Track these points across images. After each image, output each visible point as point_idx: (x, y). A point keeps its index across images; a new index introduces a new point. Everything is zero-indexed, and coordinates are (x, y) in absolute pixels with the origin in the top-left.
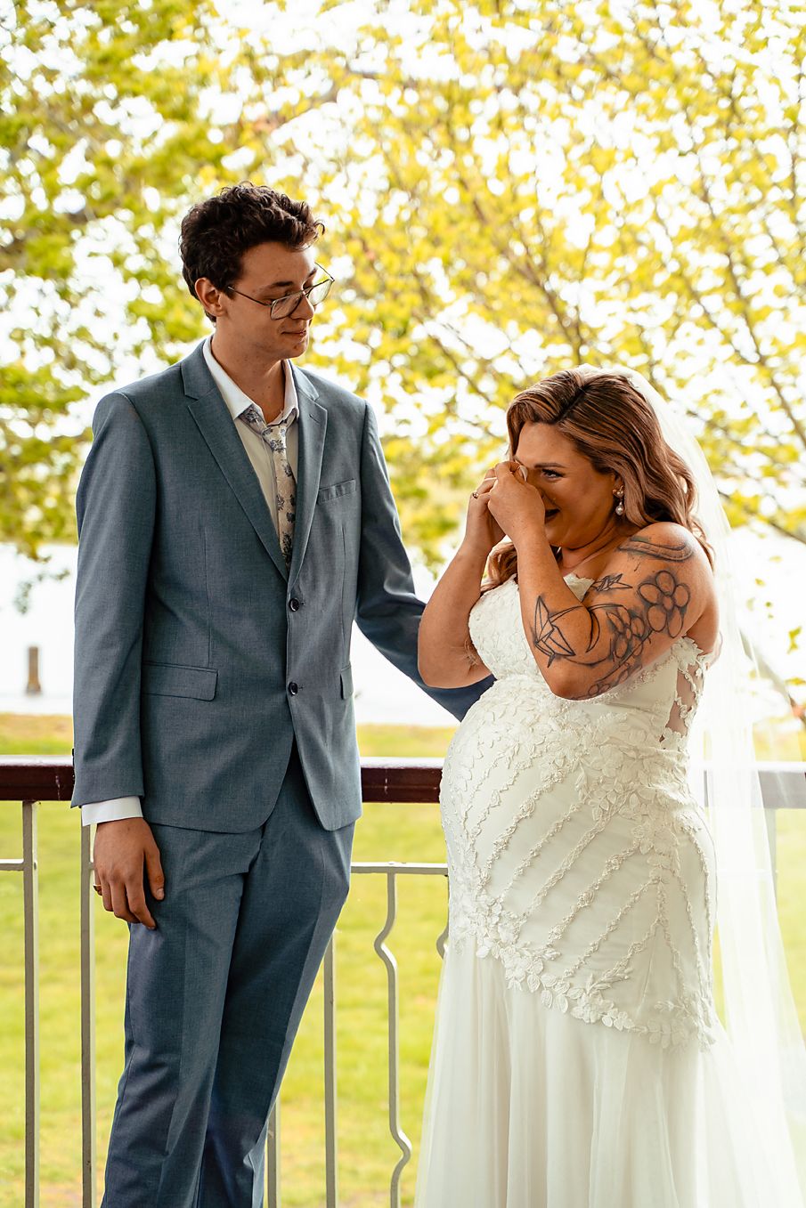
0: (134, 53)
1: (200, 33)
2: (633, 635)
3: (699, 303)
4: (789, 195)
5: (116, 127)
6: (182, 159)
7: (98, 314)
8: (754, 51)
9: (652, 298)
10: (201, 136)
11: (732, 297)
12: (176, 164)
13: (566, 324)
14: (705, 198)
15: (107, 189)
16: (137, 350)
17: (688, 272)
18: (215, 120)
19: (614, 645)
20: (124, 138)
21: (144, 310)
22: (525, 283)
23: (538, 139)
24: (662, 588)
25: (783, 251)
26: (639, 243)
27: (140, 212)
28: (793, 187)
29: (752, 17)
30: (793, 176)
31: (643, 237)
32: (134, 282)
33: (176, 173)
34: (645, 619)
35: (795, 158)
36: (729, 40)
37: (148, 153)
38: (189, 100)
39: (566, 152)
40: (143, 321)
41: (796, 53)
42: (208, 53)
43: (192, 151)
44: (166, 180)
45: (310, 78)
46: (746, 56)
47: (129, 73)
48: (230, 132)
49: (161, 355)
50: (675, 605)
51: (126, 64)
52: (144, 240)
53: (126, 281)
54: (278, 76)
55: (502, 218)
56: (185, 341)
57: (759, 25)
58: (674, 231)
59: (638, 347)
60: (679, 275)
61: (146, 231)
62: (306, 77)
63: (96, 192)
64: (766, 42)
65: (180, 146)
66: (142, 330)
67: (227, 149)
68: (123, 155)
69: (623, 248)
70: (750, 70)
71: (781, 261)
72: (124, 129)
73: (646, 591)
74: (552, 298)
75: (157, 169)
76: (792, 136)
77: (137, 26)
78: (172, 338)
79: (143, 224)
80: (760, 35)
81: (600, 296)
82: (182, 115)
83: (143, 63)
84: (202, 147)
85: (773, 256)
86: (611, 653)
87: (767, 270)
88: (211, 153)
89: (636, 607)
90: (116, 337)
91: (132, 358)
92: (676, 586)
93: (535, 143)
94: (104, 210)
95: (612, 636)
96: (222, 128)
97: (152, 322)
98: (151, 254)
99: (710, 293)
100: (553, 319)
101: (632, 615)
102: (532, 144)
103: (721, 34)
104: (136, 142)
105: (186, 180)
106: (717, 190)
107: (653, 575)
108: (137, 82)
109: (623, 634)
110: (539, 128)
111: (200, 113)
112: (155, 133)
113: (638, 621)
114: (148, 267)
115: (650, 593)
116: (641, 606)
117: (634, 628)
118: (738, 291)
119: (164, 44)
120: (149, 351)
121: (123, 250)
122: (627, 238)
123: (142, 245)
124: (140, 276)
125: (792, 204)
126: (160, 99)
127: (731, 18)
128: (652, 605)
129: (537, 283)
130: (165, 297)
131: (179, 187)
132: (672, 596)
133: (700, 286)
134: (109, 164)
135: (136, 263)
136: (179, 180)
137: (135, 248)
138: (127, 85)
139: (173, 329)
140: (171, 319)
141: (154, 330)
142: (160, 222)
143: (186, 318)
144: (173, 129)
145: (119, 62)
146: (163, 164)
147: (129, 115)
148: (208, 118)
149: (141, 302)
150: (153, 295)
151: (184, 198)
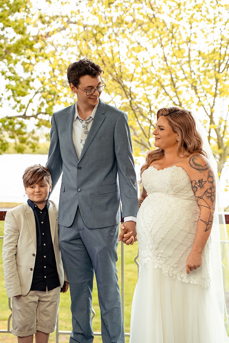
0: (8, 15)
1: (27, 10)
3: (164, 89)
4: (188, 59)
5: (3, 36)
6: (22, 45)
8: (179, 21)
9: (151, 87)
10: (27, 39)
11: (173, 87)
12: (20, 47)
13: (127, 94)
14: (166, 60)
15: (1, 53)
16: (9, 98)
17: (161, 80)
18: (31, 35)
20: (6, 39)
21: (10, 87)
22: (116, 83)
23: (120, 43)
25: (187, 75)
26: (148, 72)
27: (10, 59)
28: (189, 58)
29: (178, 11)
30: (189, 55)
31: (148, 70)
32: (8, 79)
33: (20, 49)
35: (189, 50)
36: (172, 17)
37: (12, 43)
38: (24, 28)
39: (128, 47)
40: (10, 90)
41: (190, 22)
42: (30, 16)
43: (25, 43)
44: (17, 51)
45: (58, 23)
46: (176, 22)
47: (8, 21)
48: (35, 38)
49: (15, 100)
51: (6, 19)
52: (11, 67)
53: (6, 79)
54: (49, 23)
55: (110, 65)
56: (22, 96)
57: (180, 13)
58: (157, 69)
59: (146, 100)
60: (158, 81)
61: (11, 65)
62: (57, 23)
64: (182, 18)
65: (22, 42)
66: (10, 93)
67: (35, 43)
68: (5, 43)
69: (143, 74)
70: (178, 26)
71: (186, 78)
72: (5, 36)
74: (123, 87)
75: (15, 48)
76: (189, 44)
77: (9, 8)
78: (18, 95)
79: (11, 63)
80: (180, 16)
81: (137, 86)
82: (22, 33)
83: (12, 18)
84: (28, 42)
85: (183, 77)
87: (182, 80)
88: (30, 44)
90: (2, 94)
91: (7, 101)
93: (119, 44)
96: (33, 37)
97: (13, 90)
98: (13, 71)
99: (167, 86)
100: (124, 93)
102: (118, 44)
103: (170, 16)
104: (9, 40)
105: (23, 51)
106: (168, 58)
108: (10, 23)
110: (120, 40)
111: (27, 32)
112: (14, 38)
114: (12, 75)
118: (174, 86)
119: (17, 13)
120: (12, 99)
121: (5, 70)
122: (144, 71)
123: (10, 69)
124: (10, 78)
125: (189, 62)
126: (16, 29)
127: (172, 12)
129: (119, 83)
130: (16, 84)
131: (21, 53)
133: (164, 84)
134: (1, 46)
135: (9, 74)
136: (21, 51)
137: (8, 70)
138: (7, 24)
139: (19, 93)
140: (18, 90)
141: (13, 93)
142: (15, 63)
143: (23, 90)
144: (19, 37)
145: (4, 18)
146: (17, 47)
147: (7, 33)
148: (29, 34)
149: (10, 85)
150: (13, 83)
151: (22, 56)
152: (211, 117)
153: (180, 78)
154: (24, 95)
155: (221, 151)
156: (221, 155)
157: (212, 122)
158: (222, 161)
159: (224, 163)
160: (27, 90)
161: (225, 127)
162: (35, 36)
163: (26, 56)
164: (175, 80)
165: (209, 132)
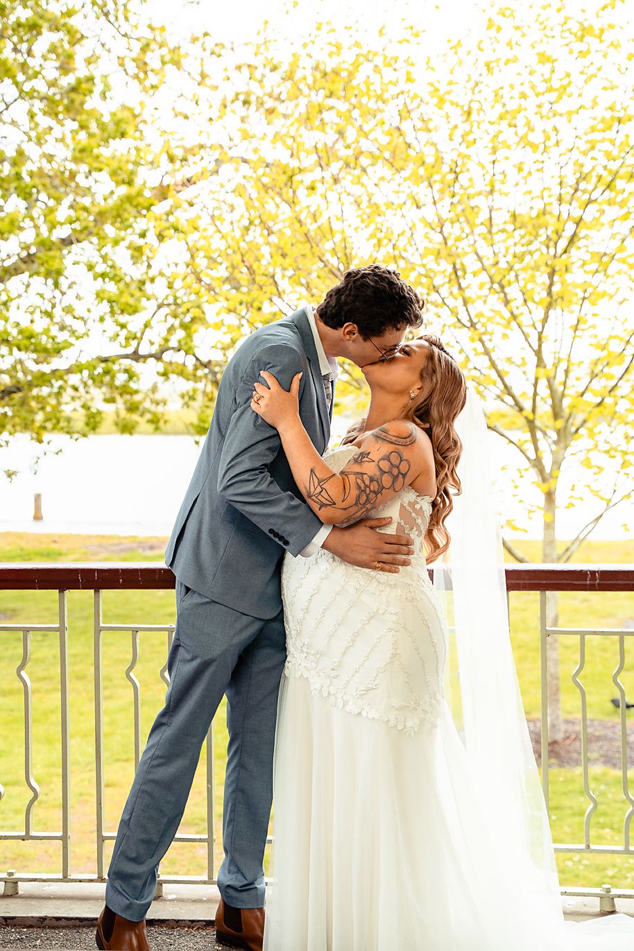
0: (99, 146)
1: (138, 134)
2: (371, 491)
4: (487, 230)
5: (89, 189)
6: (127, 206)
7: (78, 297)
8: (468, 146)
10: (139, 194)
11: (455, 288)
12: (125, 210)
14: (441, 231)
15: (84, 224)
16: (102, 319)
17: (431, 274)
18: (148, 185)
19: (358, 497)
20: (94, 195)
21: (106, 295)
23: (343, 196)
24: (393, 462)
25: (485, 263)
26: (402, 257)
27: (102, 238)
28: (491, 225)
29: (467, 127)
30: (491, 219)
31: (404, 254)
32: (100, 279)
33: (126, 215)
34: (380, 481)
35: (491, 210)
36: (454, 140)
37: (111, 202)
38: (132, 174)
39: (358, 205)
40: (105, 302)
41: (492, 148)
42: (142, 146)
43: (135, 203)
44: (119, 219)
45: (203, 161)
46: (463, 150)
47: (96, 158)
48: (156, 191)
49: (116, 322)
50: (399, 473)
51: (96, 151)
52: (106, 254)
53: (95, 279)
54: (184, 159)
57: (471, 132)
58: (421, 251)
60: (426, 276)
61: (107, 249)
62: (200, 160)
63: (77, 226)
64: (475, 142)
65: (129, 199)
66: (105, 307)
67: (156, 202)
68: (93, 204)
70: (466, 158)
71: (483, 269)
72: (93, 190)
73: (381, 463)
75: (114, 213)
76: (490, 196)
77: (100, 130)
78: (122, 312)
79: (105, 245)
80: (471, 138)
82: (128, 182)
83: (105, 152)
84: (141, 200)
85: (478, 266)
86: (356, 502)
87: (475, 274)
88: (145, 203)
89: (375, 475)
90: (89, 310)
91: (98, 324)
92: (401, 461)
94: (82, 237)
95: (357, 492)
96: (151, 189)
97: (110, 302)
98: (110, 263)
99: (443, 286)
101: (372, 480)
102: (340, 199)
104: (100, 197)
107: (388, 454)
108: (102, 163)
109: (365, 491)
111: (138, 181)
112: (112, 193)
113: (375, 483)
114: (108, 270)
115: (385, 465)
116: (378, 473)
117: (372, 488)
118: (459, 284)
119: (118, 140)
120: (108, 318)
121: (94, 261)
123: (105, 258)
124: (103, 275)
125: (489, 235)
126: (114, 174)
127: (455, 127)
128: (385, 472)
130: (118, 289)
131: (127, 223)
132: (398, 467)
133: (437, 282)
134: (85, 209)
135: (101, 268)
136: (127, 220)
137: (100, 260)
138: (96, 165)
139: (122, 307)
140: (123, 300)
141: (112, 307)
142: (116, 242)
143: (131, 301)
144: (123, 190)
145: (92, 151)
146: (118, 210)
147: (96, 182)
148: (144, 184)
149: (103, 291)
150: (111, 287)
151: (130, 231)
152: (538, 353)
153: (469, 270)
154: (135, 311)
155: (560, 424)
156: (558, 432)
157: (540, 363)
158: (562, 445)
159: (566, 447)
160: (138, 300)
161: (567, 372)
162: (154, 188)
163: (138, 231)
164: (460, 273)
165: (535, 385)
